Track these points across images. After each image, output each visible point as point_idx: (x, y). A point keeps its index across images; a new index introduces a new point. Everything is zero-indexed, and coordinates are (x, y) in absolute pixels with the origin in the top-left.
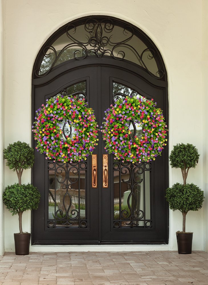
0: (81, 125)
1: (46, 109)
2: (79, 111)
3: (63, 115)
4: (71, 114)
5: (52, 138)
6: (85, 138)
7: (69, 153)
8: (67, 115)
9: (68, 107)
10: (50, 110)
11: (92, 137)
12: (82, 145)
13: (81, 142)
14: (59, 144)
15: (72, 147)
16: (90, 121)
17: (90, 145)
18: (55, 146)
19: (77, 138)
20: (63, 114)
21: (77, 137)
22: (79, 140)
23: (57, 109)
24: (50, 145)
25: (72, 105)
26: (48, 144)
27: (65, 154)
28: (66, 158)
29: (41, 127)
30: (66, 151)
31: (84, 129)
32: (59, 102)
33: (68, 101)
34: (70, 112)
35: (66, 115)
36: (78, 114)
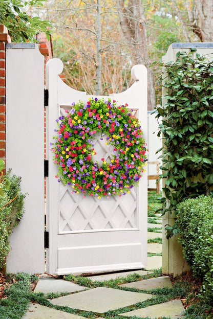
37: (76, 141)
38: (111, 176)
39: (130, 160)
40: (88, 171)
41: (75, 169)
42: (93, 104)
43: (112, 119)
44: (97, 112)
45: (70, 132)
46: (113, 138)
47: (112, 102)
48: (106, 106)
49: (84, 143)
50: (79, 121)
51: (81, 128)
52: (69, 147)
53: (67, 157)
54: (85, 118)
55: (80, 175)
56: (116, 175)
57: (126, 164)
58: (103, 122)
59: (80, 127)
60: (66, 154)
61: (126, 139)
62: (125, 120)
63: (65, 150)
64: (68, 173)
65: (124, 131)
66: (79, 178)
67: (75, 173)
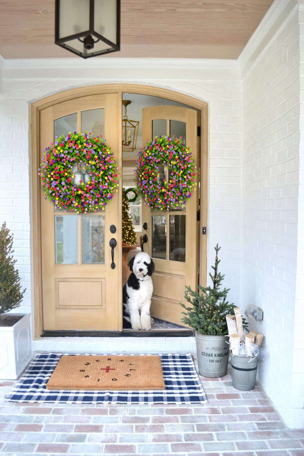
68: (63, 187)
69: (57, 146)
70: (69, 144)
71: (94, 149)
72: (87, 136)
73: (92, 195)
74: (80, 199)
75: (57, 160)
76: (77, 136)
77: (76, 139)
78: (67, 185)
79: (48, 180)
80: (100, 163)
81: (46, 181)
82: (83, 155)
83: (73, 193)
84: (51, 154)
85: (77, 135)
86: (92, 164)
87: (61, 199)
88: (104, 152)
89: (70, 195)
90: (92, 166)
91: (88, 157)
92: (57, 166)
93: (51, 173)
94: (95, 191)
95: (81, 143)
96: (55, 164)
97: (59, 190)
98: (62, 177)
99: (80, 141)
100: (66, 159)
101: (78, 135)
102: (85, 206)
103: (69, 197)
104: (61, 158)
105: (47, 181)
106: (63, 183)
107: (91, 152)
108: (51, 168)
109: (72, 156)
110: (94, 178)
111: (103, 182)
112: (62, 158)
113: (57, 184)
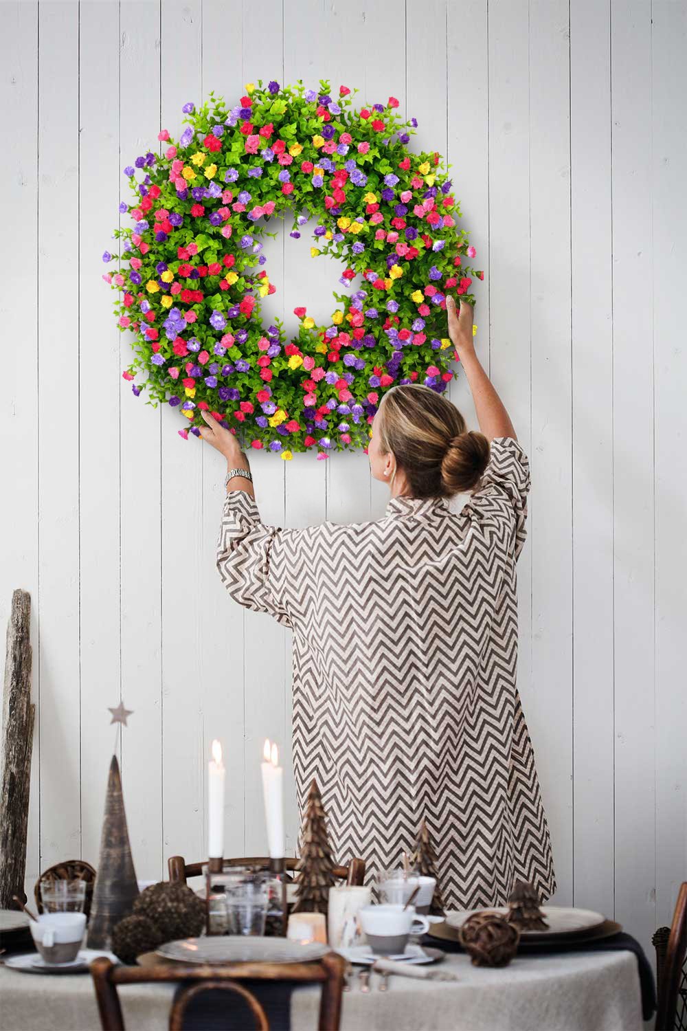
0: (381, 247)
1: (184, 154)
2: (367, 169)
3: (279, 193)
4: (322, 185)
5: (218, 321)
6: (401, 319)
7: (310, 402)
8: (299, 189)
9: (308, 145)
10: (206, 164)
11: (437, 315)
12: (382, 360)
13: (377, 341)
14: (256, 353)
15: (326, 370)
16: (427, 223)
17: (427, 359)
18: (234, 365)
19: (357, 318)
20: (278, 187)
21: (357, 312)
22: (370, 331)
23: (246, 159)
24: (203, 359)
25: (328, 135)
26: (190, 352)
27: (290, 411)
28: (296, 434)
29: (152, 257)
30: (292, 393)
31: (395, 267)
32: (256, 120)
33: (304, 110)
34: (318, 173)
35: (296, 192)
36: (363, 183)
37: (200, 243)
38: (332, 375)
39: (406, 315)
40: (245, 356)
41: (194, 347)
42: (262, 104)
43: (337, 158)
44: (275, 136)
45: (177, 210)
46: (338, 230)
47: (334, 96)
48: (313, 108)
49: (230, 250)
50: (210, 172)
51: (218, 194)
52: (174, 267)
53: (166, 302)
54: (234, 157)
55: (212, 370)
56: (352, 369)
57: (392, 331)
58: (298, 171)
59: (215, 192)
60: (161, 293)
61: (392, 234)
62: (385, 161)
63: (158, 279)
64: (170, 363)
65: (383, 204)
66: (210, 382)
67: (196, 362)
68: (219, 336)
69: (189, 148)
70: (245, 139)
71: (362, 164)
72: (329, 100)
73: (351, 376)
74: (296, 396)
75: (189, 215)
76: (284, 102)
77: (279, 118)
78: (235, 328)
79: (149, 306)
80: (388, 225)
81: (137, 311)
82: (310, 189)
83: (265, 364)
84: (161, 188)
85: (283, 98)
86: (351, 230)
87: (208, 392)
88: (406, 178)
89: (250, 377)
90: (351, 242)
91: (333, 201)
92: (188, 239)
93: (161, 272)
94: (367, 356)
95: (302, 135)
96: (183, 232)
97: (201, 350)
98: (213, 294)
99: (294, 126)
100: (231, 209)
101: (287, 99)
102: (318, 424)
103: (243, 386)
104: (209, 205)
105: (143, 308)
106: (219, 318)
107: (346, 176)
108: (161, 248)
109: (261, 196)
110: (362, 298)
111: (401, 315)
112: (214, 206)
113: (189, 324)
